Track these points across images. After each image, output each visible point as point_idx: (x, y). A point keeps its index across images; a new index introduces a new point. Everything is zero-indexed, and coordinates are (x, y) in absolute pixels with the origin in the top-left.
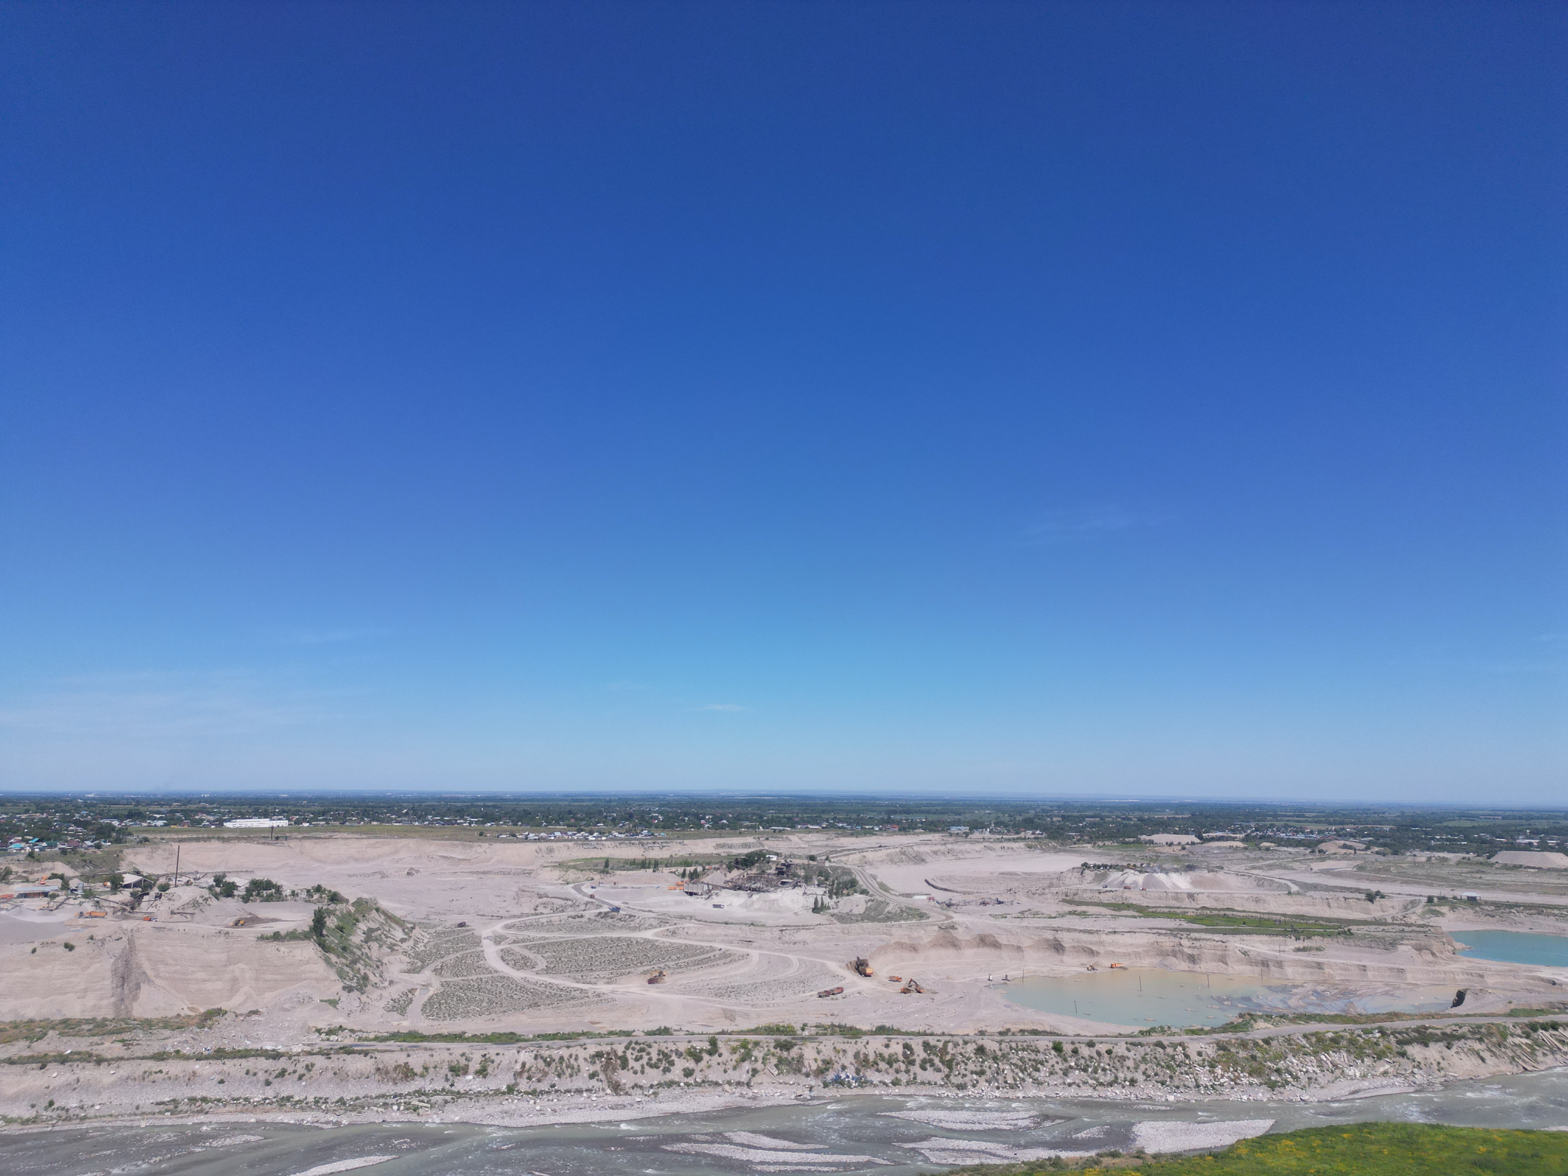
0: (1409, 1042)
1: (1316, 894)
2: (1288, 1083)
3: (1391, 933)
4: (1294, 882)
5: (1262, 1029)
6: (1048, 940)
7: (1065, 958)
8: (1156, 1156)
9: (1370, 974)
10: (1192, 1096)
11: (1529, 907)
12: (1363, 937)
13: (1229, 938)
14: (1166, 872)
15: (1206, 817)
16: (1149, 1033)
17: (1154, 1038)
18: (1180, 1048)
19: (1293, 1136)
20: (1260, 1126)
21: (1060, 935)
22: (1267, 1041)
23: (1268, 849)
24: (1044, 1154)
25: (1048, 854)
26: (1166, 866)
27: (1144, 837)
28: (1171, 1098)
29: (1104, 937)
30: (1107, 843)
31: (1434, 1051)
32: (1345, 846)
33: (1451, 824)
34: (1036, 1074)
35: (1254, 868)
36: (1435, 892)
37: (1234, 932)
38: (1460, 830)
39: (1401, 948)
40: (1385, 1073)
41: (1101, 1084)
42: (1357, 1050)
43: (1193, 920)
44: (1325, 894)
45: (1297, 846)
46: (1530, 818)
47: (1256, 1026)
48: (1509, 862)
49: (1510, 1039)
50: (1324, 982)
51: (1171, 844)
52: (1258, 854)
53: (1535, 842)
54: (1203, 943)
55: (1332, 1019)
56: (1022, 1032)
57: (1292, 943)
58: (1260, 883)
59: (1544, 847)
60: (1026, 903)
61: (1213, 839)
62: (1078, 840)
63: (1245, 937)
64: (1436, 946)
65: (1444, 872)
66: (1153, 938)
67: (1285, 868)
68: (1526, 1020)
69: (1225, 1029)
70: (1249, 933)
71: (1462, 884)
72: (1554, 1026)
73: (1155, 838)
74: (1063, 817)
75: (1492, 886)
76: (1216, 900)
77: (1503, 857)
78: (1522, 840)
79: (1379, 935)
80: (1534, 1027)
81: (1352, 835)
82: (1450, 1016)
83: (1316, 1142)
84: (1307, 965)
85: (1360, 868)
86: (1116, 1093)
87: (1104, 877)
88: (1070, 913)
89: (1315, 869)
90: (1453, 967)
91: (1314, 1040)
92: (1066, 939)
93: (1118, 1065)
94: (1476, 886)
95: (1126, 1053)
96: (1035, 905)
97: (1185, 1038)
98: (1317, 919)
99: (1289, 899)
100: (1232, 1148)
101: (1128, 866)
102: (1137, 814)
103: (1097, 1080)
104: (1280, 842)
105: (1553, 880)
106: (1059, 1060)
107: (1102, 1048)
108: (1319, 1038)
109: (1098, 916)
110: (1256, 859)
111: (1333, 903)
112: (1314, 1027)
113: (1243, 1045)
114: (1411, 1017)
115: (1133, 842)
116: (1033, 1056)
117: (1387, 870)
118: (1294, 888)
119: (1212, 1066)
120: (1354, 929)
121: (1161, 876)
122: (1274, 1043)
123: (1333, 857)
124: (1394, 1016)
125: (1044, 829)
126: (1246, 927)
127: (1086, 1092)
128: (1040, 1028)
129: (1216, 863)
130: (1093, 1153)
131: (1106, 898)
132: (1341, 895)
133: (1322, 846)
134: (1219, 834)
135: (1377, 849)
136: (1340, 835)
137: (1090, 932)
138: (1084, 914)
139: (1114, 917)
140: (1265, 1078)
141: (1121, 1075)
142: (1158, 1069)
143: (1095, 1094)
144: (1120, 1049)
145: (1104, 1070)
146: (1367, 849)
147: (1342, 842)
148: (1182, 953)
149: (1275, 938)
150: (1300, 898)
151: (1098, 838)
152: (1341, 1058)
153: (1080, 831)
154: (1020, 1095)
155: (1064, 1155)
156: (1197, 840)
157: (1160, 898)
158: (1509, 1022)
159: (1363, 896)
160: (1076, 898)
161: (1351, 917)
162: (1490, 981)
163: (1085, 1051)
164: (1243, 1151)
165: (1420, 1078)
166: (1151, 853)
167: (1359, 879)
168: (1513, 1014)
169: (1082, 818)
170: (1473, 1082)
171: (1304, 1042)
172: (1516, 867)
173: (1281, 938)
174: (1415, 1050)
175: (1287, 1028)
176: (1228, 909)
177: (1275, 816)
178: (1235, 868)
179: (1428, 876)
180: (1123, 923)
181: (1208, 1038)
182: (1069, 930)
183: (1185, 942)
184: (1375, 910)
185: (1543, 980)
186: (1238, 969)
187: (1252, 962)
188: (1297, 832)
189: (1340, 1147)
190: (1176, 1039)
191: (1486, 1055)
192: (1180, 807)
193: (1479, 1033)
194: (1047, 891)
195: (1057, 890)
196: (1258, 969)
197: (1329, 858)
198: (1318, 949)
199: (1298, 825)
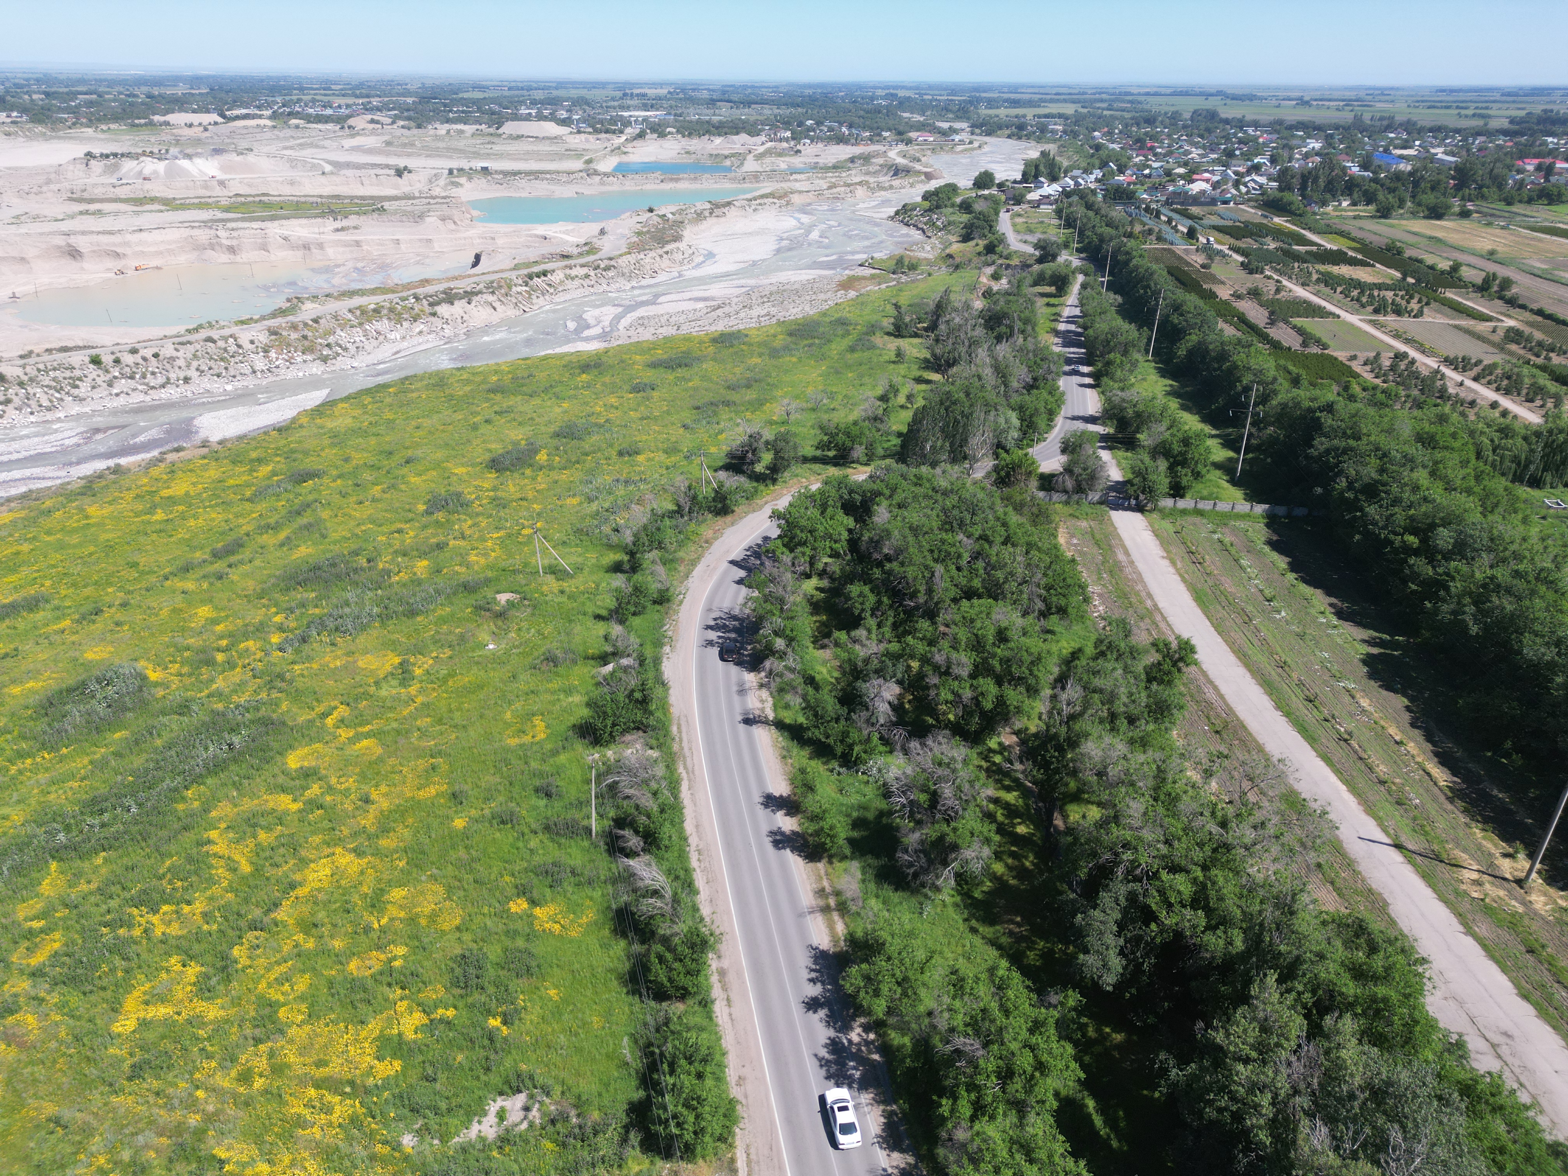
0: (438, 303)
1: (349, 172)
2: (338, 354)
3: (419, 206)
4: (329, 162)
5: (309, 310)
6: (59, 247)
7: (86, 265)
8: (220, 443)
9: (403, 246)
10: (250, 382)
11: (528, 173)
12: (395, 212)
13: (268, 224)
14: (189, 157)
15: (228, 92)
16: (196, 330)
17: (203, 334)
18: (231, 340)
19: (347, 398)
20: (317, 397)
21: (73, 240)
22: (316, 321)
23: (297, 127)
24: (100, 465)
25: (35, 143)
26: (189, 151)
27: (157, 118)
28: (229, 388)
29: (129, 237)
30: (112, 126)
31: (459, 307)
32: (373, 121)
33: (466, 95)
34: (75, 392)
35: (286, 148)
36: (455, 164)
37: (273, 218)
38: (475, 102)
39: (428, 219)
40: (421, 332)
41: (153, 388)
42: (396, 315)
43: (227, 210)
44: (358, 173)
45: (326, 122)
46: (530, 89)
47: (304, 308)
48: (514, 133)
49: (514, 289)
50: (363, 259)
51: (191, 126)
52: (288, 132)
53: (533, 112)
54: (241, 232)
55: (374, 292)
56: (49, 351)
57: (330, 224)
58: (293, 163)
59: (541, 117)
60: (19, 206)
61: (237, 118)
62: (74, 124)
63: (284, 222)
64: (456, 214)
65: (461, 144)
66: (186, 232)
67: (317, 146)
68: (526, 272)
69: (274, 315)
70: (287, 218)
71: (477, 155)
72: (545, 274)
73: (171, 118)
74: (47, 94)
75: (500, 156)
76: (250, 185)
77: (509, 128)
78: (524, 111)
79: (409, 209)
80: (530, 277)
81: (379, 109)
82: (469, 276)
83: (367, 400)
84: (346, 244)
85: (388, 143)
86: (171, 393)
87: (116, 167)
88: (81, 213)
89: (346, 146)
90: (472, 232)
91: (358, 313)
92: (82, 243)
93: (168, 366)
94: (488, 156)
95: (175, 354)
96: (33, 206)
97: (235, 330)
98: (352, 198)
99: (323, 179)
100: (294, 420)
101: (144, 154)
102: (145, 89)
103: (147, 384)
104: (309, 119)
105: (545, 147)
106: (100, 372)
107: (148, 353)
108: (363, 311)
109: (117, 213)
110: (286, 139)
111: (366, 181)
112: (357, 301)
113: (294, 327)
114: (439, 281)
115: (146, 125)
116: (68, 374)
117: (412, 145)
118: (328, 168)
119: (266, 351)
120: (386, 205)
121: (184, 163)
122: (322, 321)
123: (362, 132)
124: (426, 282)
125: (23, 110)
126: (283, 212)
127: (137, 398)
128: (70, 344)
129: (243, 144)
130: (155, 453)
131: (122, 192)
132: (373, 172)
133: (351, 122)
134: (244, 111)
135: (402, 123)
136: (367, 109)
137: (111, 233)
138: (99, 212)
139: (137, 213)
140: (318, 354)
141: (173, 376)
142: (212, 363)
143: (148, 398)
144: (168, 350)
145: (153, 373)
146: (393, 123)
147: (369, 117)
148: (221, 245)
149: (313, 221)
150: (334, 178)
151: (99, 120)
152: (383, 325)
153: (75, 111)
154: (62, 415)
155: (123, 461)
156: (220, 120)
157: (187, 188)
158: (513, 275)
159: (392, 172)
160: (86, 195)
161: (382, 194)
162: (500, 242)
163: (128, 359)
164: (304, 420)
165: (448, 332)
166: (170, 137)
167: (388, 154)
168: (516, 268)
169: (74, 95)
170: (487, 328)
171: (350, 316)
172: (519, 137)
173: (319, 220)
174: (443, 310)
175: (333, 306)
176: (264, 195)
177: (301, 89)
178: (266, 149)
179: (448, 149)
180: (147, 219)
181: (259, 326)
182: (83, 233)
183: (222, 233)
184: (404, 185)
185: (537, 236)
186: (280, 255)
187: (294, 247)
188: (325, 107)
189: (388, 400)
190: (226, 332)
191: (497, 304)
192: (195, 80)
193: (492, 288)
194: (45, 189)
195: (58, 186)
196: (300, 253)
197: (358, 134)
198: (355, 228)
199: (326, 99)
